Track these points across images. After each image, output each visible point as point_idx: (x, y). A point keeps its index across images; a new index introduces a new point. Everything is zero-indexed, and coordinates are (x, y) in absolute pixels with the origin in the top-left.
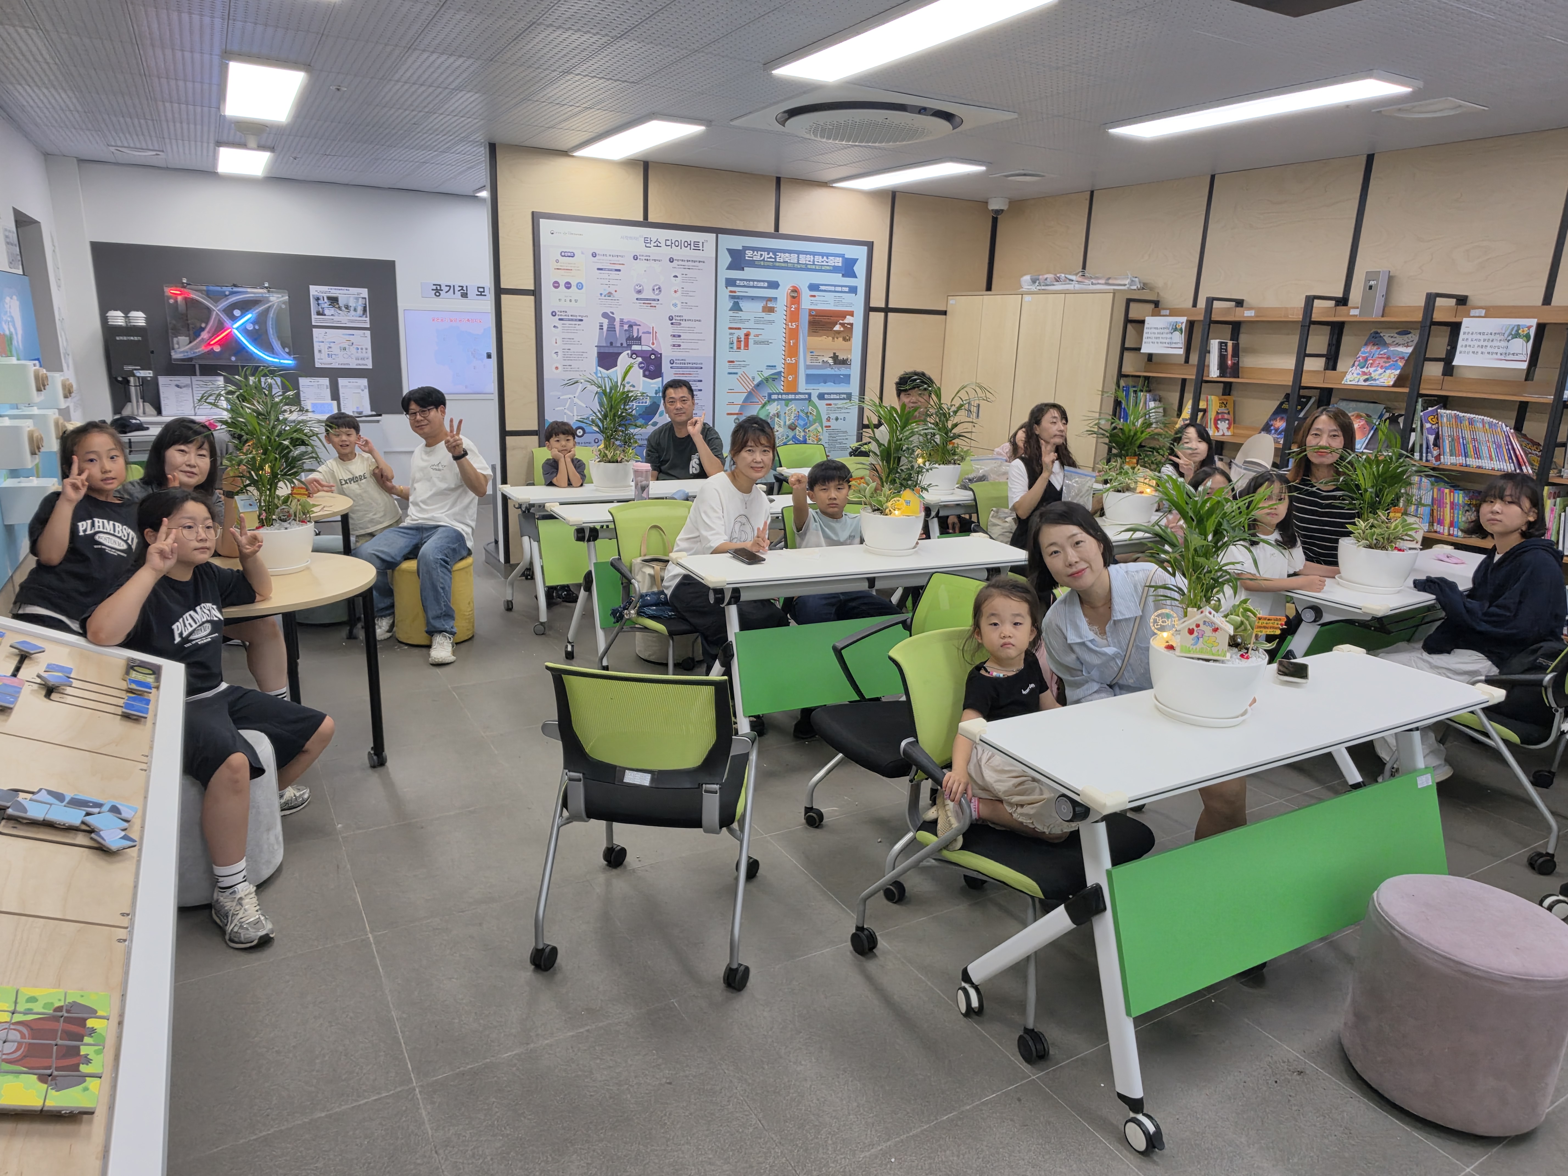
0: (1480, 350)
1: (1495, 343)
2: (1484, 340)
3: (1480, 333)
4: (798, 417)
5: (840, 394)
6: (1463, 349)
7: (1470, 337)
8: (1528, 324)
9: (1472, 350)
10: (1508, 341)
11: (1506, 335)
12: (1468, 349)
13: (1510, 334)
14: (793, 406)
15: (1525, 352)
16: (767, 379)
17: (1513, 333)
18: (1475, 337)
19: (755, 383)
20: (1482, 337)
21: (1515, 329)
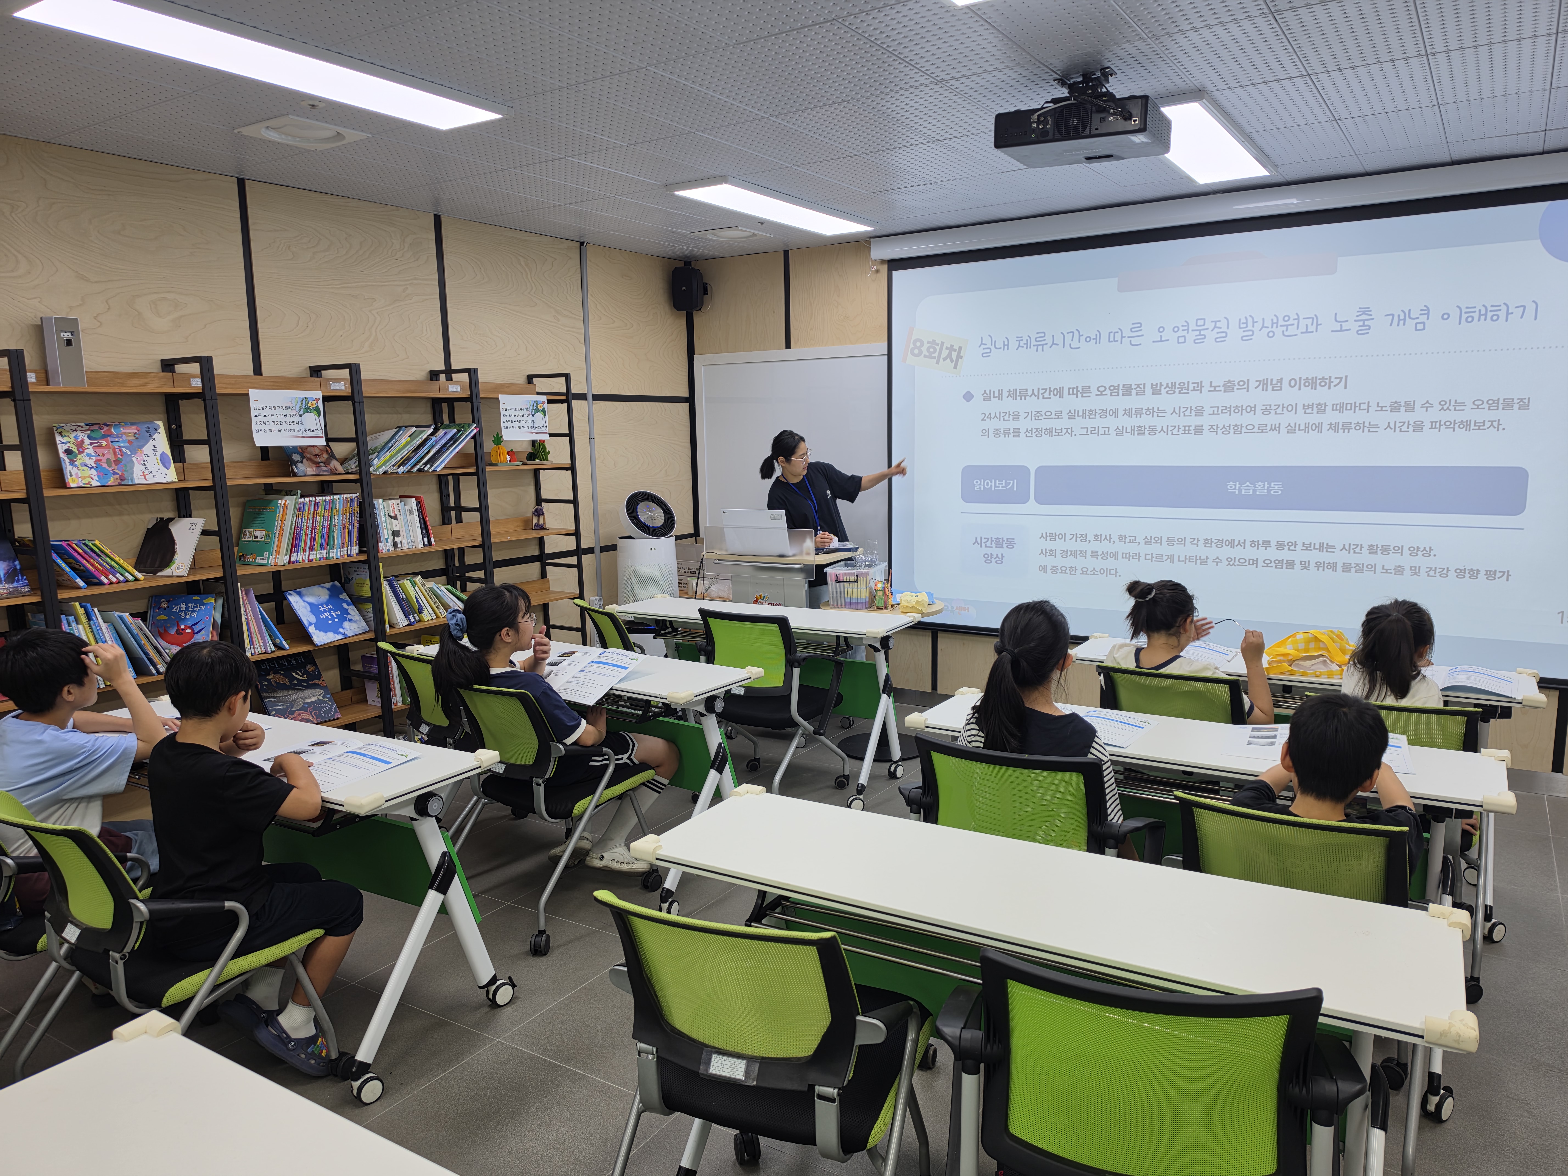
0: (276, 427)
1: (289, 419)
2: (278, 415)
3: (271, 408)
6: (259, 427)
7: (262, 412)
8: (315, 397)
9: (267, 427)
10: (301, 416)
11: (297, 409)
12: (263, 427)
13: (301, 408)
15: (319, 428)
17: (304, 406)
18: (268, 411)
20: (274, 412)
21: (304, 402)
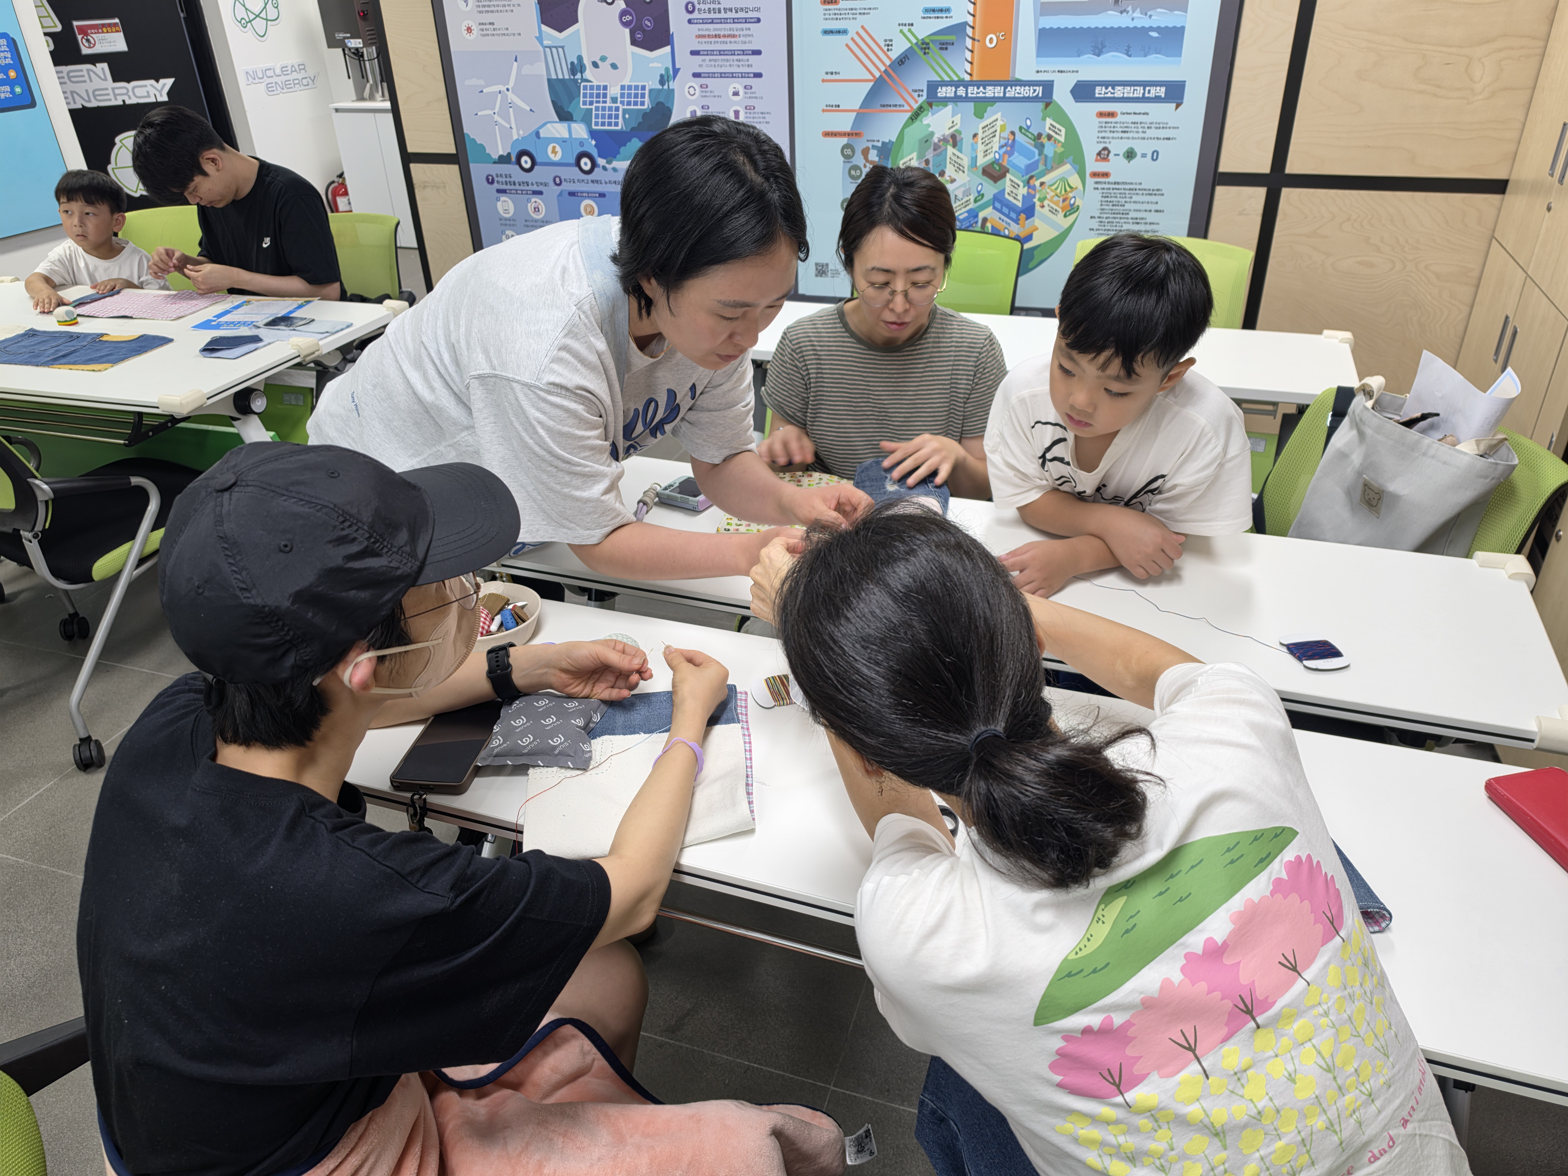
4: (1010, 146)
5: (1144, 84)
14: (997, 116)
16: (924, 46)
19: (895, 54)
